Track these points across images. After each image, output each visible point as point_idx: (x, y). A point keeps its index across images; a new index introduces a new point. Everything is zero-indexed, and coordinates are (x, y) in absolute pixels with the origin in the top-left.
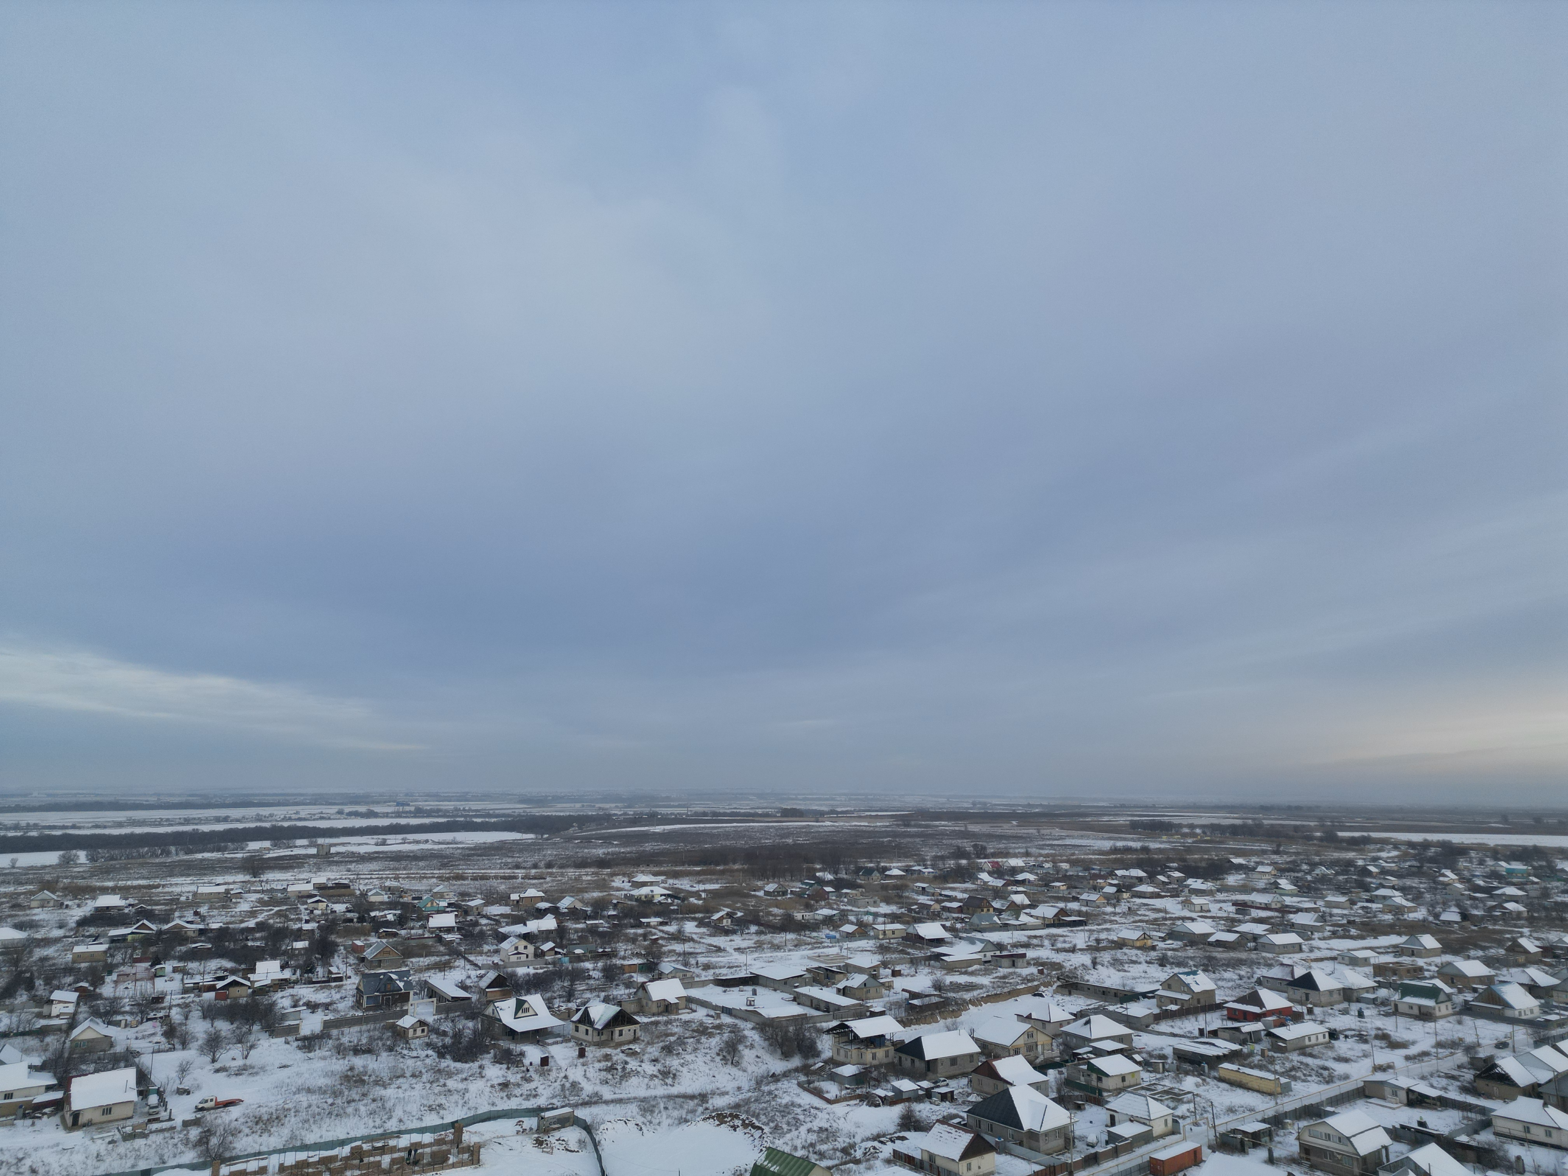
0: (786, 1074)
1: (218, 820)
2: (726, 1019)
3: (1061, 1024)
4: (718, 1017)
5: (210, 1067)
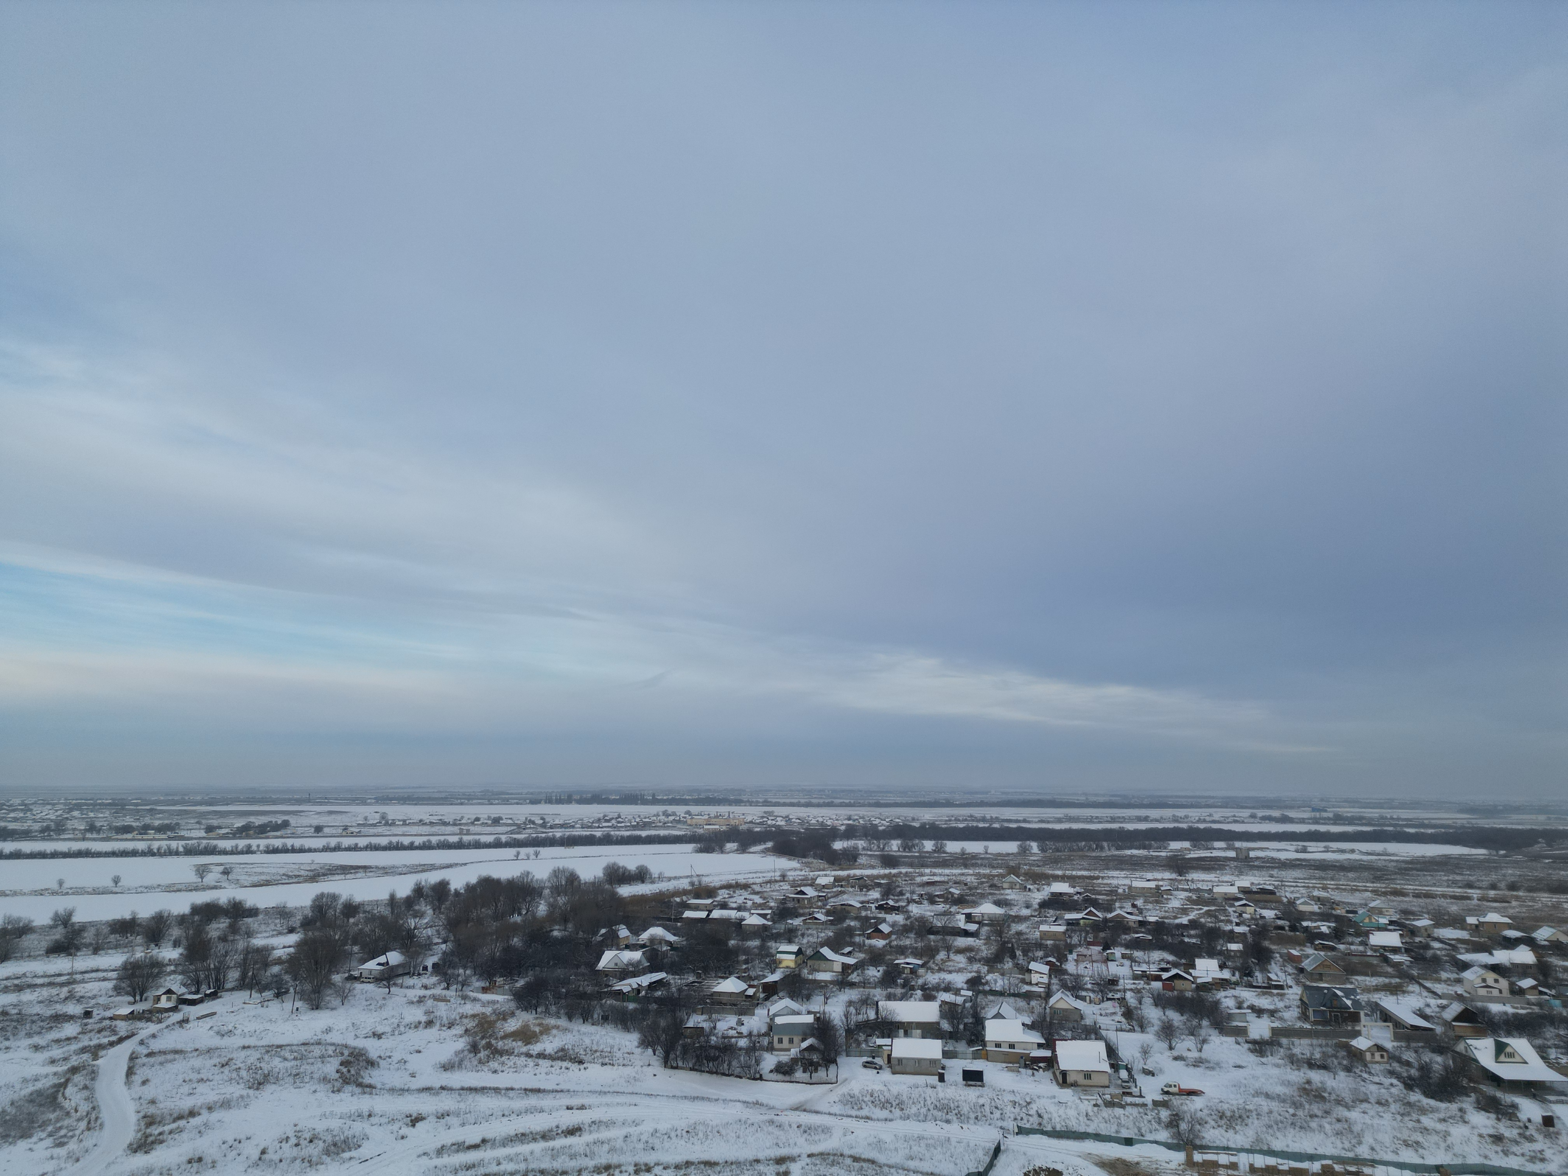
1: (1139, 819)
5: (1168, 1053)
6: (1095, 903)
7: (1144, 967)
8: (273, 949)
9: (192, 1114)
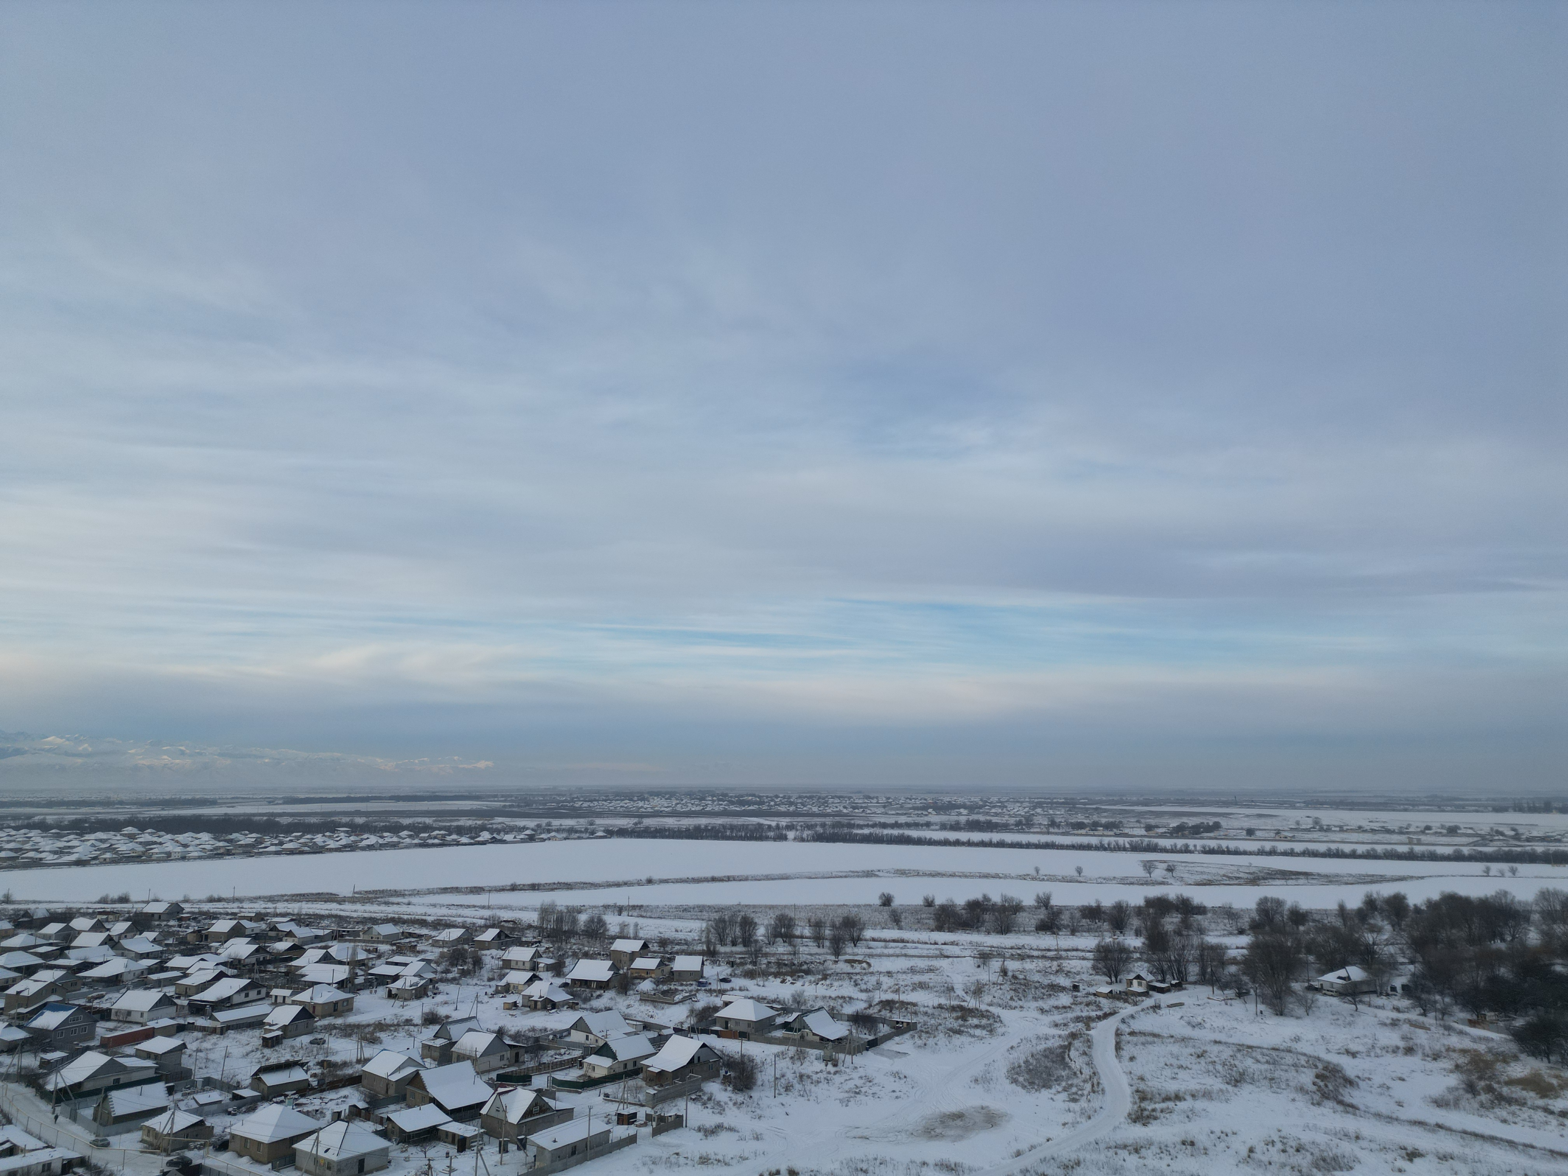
8: (1227, 948)
9: (1178, 1098)
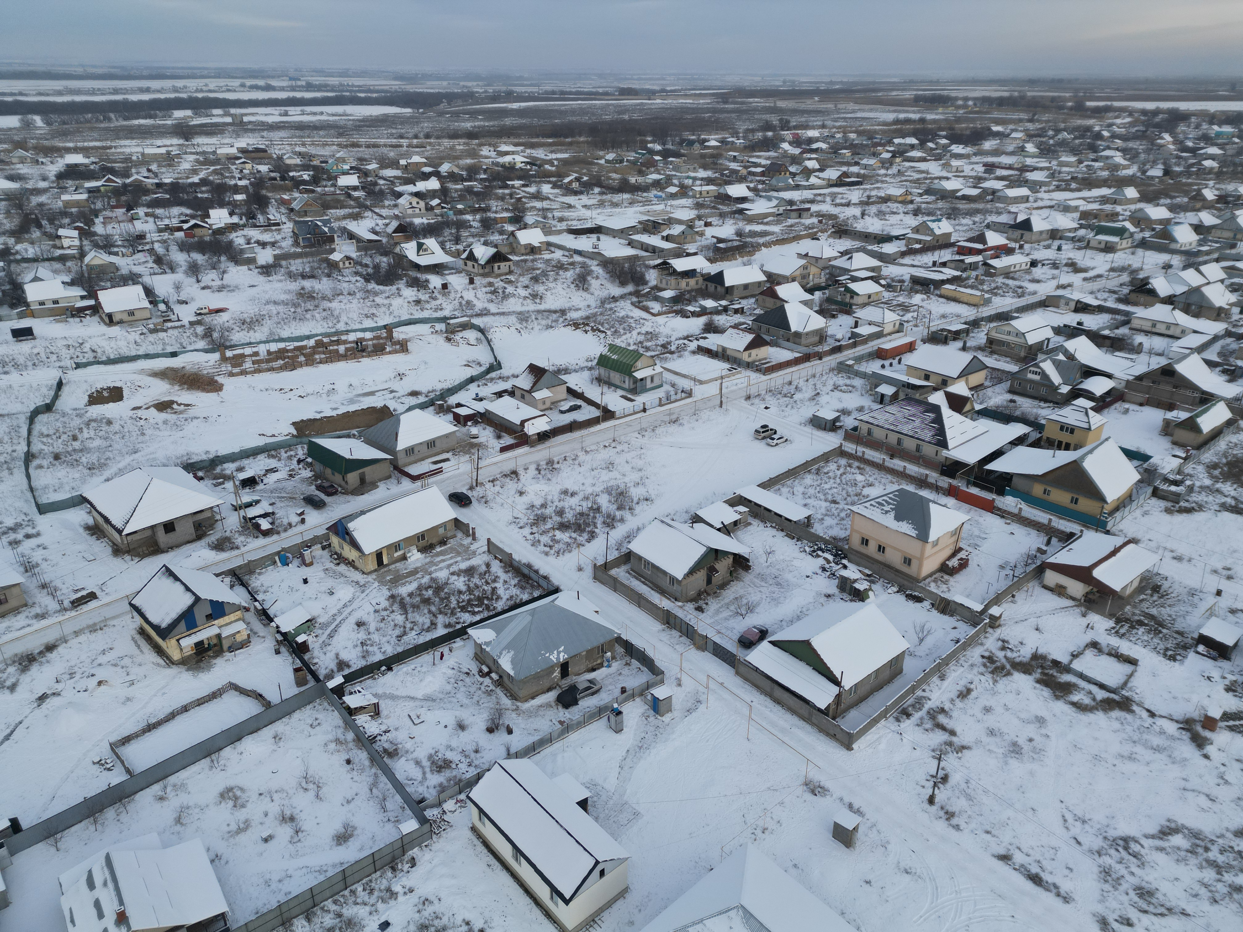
0: (623, 297)
1: (142, 90)
2: (577, 258)
3: (830, 259)
4: (572, 256)
5: (197, 285)
6: (112, 171)
7: (167, 222)
